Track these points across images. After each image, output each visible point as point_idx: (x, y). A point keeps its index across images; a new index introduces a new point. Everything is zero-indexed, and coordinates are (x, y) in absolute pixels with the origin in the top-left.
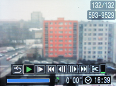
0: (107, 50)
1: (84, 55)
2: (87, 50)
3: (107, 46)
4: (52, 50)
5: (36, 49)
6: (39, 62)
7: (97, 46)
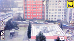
0: (63, 15)
1: (49, 17)
2: (51, 15)
3: (64, 11)
4: (29, 14)
5: (19, 14)
6: (21, 22)
7: (57, 11)
